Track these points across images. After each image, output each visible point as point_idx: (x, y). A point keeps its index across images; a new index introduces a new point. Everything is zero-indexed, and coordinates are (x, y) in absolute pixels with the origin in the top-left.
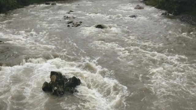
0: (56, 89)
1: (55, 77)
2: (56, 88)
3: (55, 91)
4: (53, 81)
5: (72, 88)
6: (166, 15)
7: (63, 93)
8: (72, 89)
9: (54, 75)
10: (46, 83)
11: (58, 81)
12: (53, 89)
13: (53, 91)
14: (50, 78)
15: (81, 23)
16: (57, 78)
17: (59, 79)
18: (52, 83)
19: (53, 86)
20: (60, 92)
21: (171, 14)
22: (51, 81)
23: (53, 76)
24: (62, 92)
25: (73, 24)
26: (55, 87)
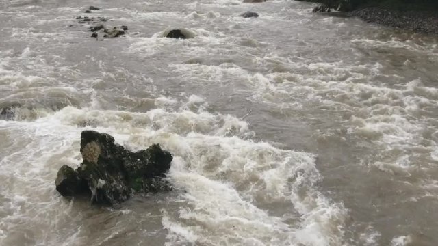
0: (104, 186)
1: (95, 148)
2: (102, 182)
3: (100, 191)
4: (89, 160)
5: (153, 180)
6: (323, 10)
7: (125, 197)
8: (151, 182)
9: (94, 143)
10: (66, 171)
11: (107, 161)
12: (93, 187)
13: (94, 192)
14: (81, 151)
15: (125, 28)
16: (102, 149)
17: (109, 156)
18: (86, 169)
19: (91, 176)
20: (116, 194)
21: (336, 8)
22: (85, 161)
23: (88, 144)
24: (125, 193)
25: (105, 31)
26: (100, 180)
